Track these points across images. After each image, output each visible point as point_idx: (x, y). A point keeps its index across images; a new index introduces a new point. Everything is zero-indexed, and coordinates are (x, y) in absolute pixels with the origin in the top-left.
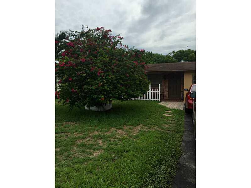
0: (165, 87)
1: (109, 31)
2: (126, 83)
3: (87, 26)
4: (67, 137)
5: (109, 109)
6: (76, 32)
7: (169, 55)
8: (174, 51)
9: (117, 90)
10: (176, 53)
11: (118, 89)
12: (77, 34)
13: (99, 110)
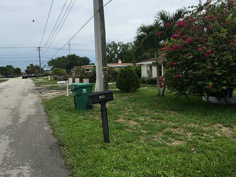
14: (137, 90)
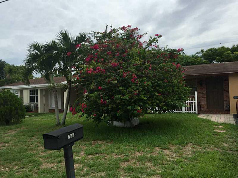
0: (201, 95)
1: (135, 29)
2: (164, 90)
3: (111, 26)
4: (105, 159)
5: (137, 124)
6: (98, 33)
7: (197, 54)
8: (203, 50)
9: (154, 100)
10: (206, 51)
11: (155, 98)
12: (100, 35)
13: (126, 126)
14: (22, 120)
